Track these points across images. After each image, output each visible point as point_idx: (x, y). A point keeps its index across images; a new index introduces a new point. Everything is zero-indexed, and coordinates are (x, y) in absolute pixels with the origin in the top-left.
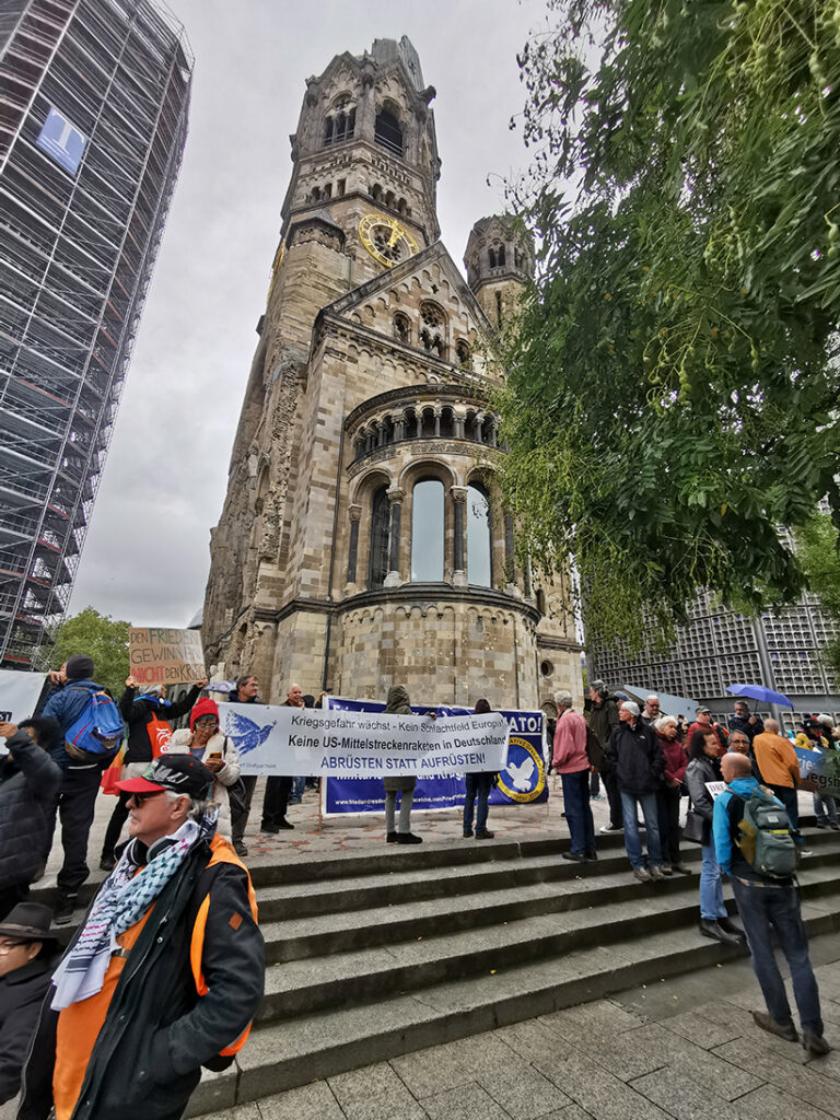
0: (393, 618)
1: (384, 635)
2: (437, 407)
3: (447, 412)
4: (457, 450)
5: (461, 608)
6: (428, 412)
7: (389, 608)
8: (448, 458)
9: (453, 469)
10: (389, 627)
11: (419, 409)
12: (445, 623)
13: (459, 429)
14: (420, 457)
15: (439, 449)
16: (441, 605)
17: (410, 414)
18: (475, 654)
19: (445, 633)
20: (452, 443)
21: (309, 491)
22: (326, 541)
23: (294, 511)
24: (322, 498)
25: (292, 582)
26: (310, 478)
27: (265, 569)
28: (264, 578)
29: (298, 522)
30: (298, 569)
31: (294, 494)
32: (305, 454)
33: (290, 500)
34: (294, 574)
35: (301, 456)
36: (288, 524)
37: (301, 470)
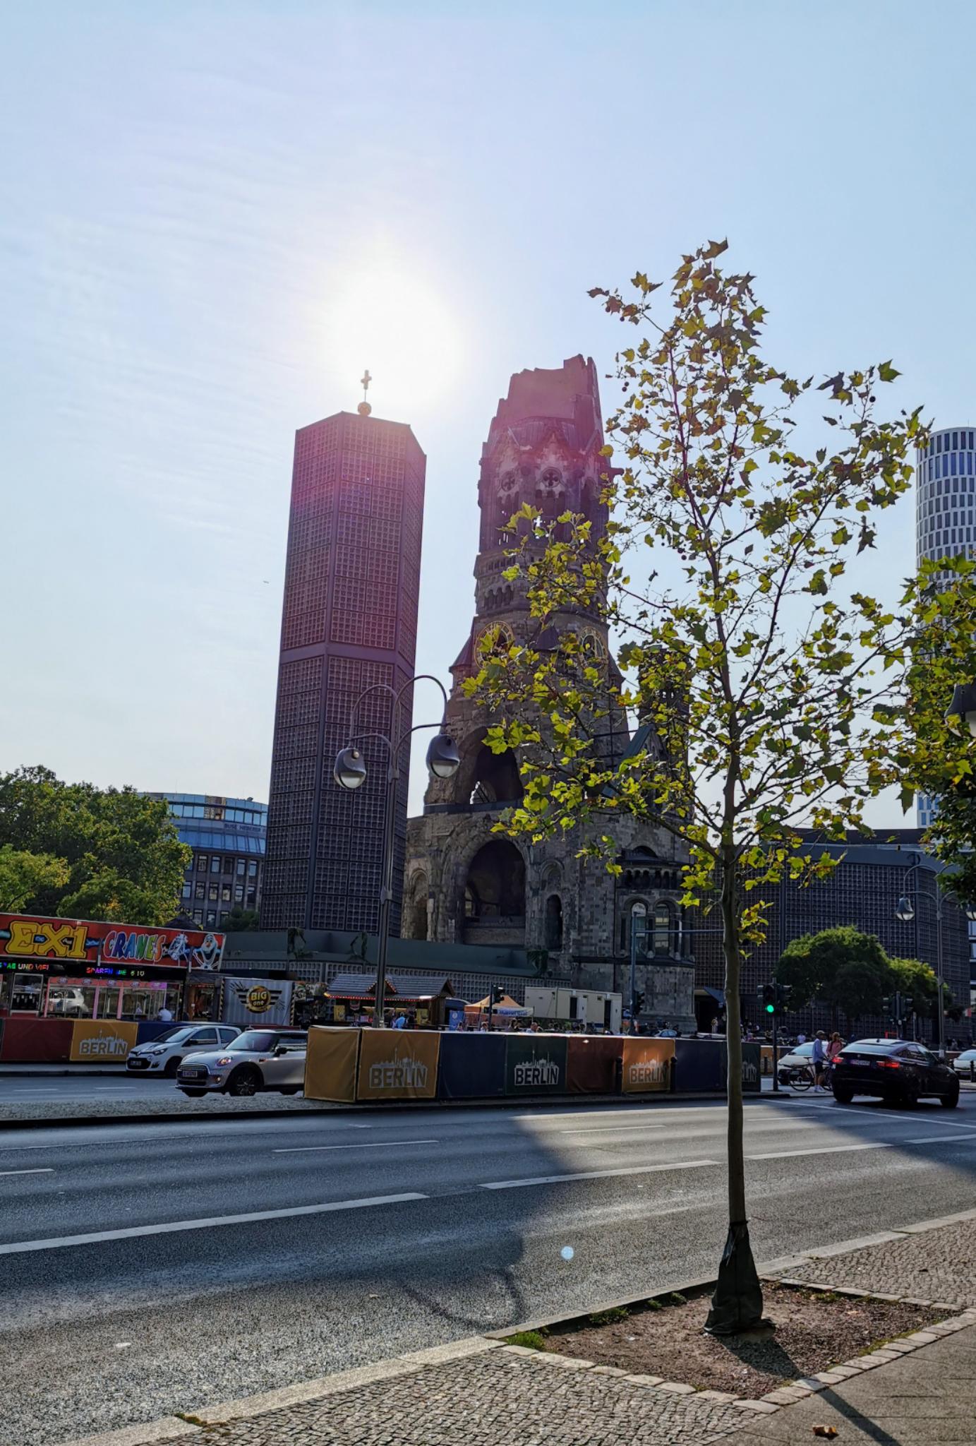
0: (652, 972)
1: (648, 979)
2: (670, 871)
3: (674, 874)
4: (678, 895)
5: (678, 969)
6: (666, 873)
7: (650, 968)
9: (676, 904)
10: (650, 976)
11: (663, 872)
12: (673, 975)
15: (670, 894)
17: (658, 873)
18: (682, 988)
19: (672, 980)
20: (676, 892)
21: (605, 903)
22: (612, 928)
23: (583, 903)
24: (610, 906)
25: (592, 945)
26: (605, 895)
27: (573, 935)
28: (574, 940)
29: (592, 913)
30: (600, 941)
31: (582, 893)
32: (594, 875)
33: (580, 896)
34: (593, 941)
35: (587, 872)
36: (580, 910)
37: (589, 882)
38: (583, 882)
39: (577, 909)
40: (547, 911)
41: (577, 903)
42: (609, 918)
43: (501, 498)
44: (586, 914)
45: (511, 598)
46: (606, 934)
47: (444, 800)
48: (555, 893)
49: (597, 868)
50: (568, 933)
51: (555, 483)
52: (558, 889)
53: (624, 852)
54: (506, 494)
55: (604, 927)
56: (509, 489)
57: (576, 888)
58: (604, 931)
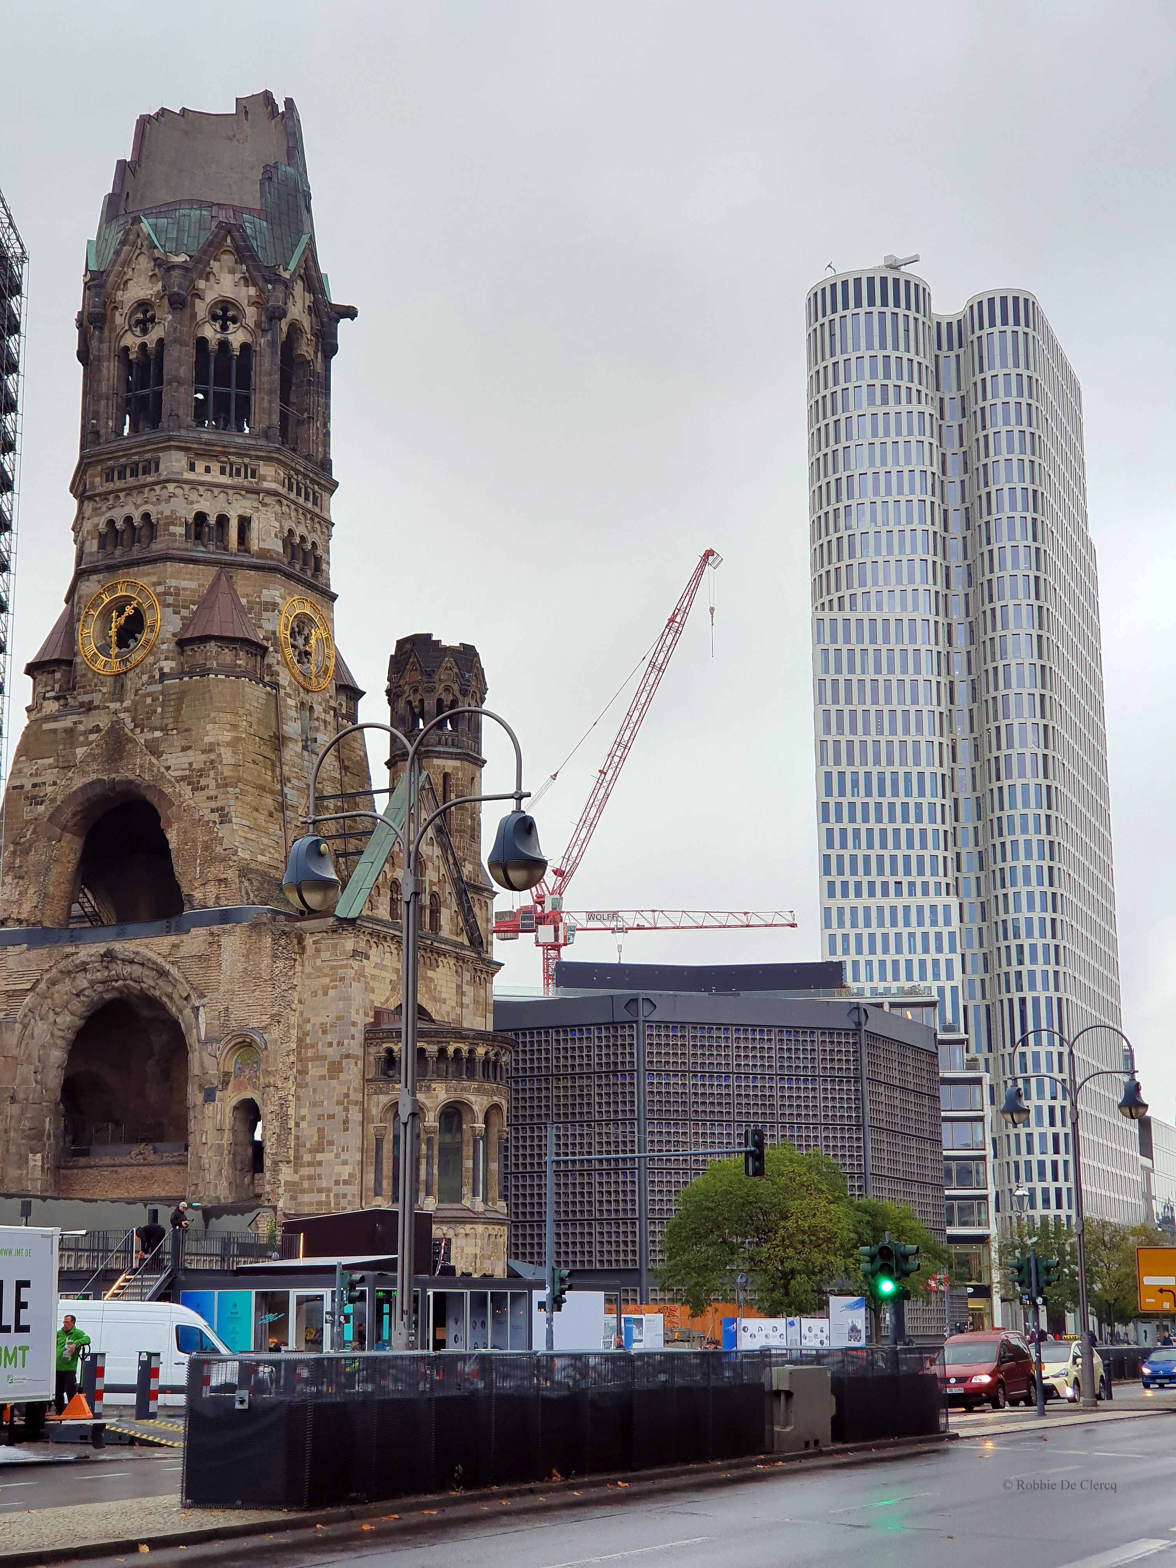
2: (465, 1048)
3: (471, 1052)
4: (479, 1091)
5: (480, 1228)
6: (457, 1051)
8: (472, 1098)
9: (476, 1108)
11: (451, 1049)
12: (471, 1241)
13: (479, 1069)
14: (452, 1097)
15: (464, 1089)
16: (468, 1226)
17: (442, 1051)
20: (475, 1085)
21: (346, 1109)
22: (358, 1157)
23: (303, 1112)
24: (355, 1115)
25: (320, 1191)
26: (347, 1095)
27: (286, 1173)
28: (287, 1183)
29: (320, 1130)
30: (337, 1183)
31: (301, 1092)
32: (324, 1058)
33: (298, 1099)
34: (324, 1184)
35: (310, 1053)
36: (297, 1125)
37: (314, 1071)
38: (303, 1072)
39: (292, 1124)
40: (233, 1130)
41: (291, 1111)
42: (353, 1139)
43: (126, 349)
44: (309, 1132)
45: (152, 537)
46: (348, 1169)
47: (20, 921)
48: (248, 1094)
49: (330, 1045)
50: (276, 1171)
51: (231, 326)
52: (255, 1087)
53: (378, 1014)
54: (139, 341)
55: (343, 1156)
56: (145, 331)
57: (291, 1086)
58: (345, 1163)
